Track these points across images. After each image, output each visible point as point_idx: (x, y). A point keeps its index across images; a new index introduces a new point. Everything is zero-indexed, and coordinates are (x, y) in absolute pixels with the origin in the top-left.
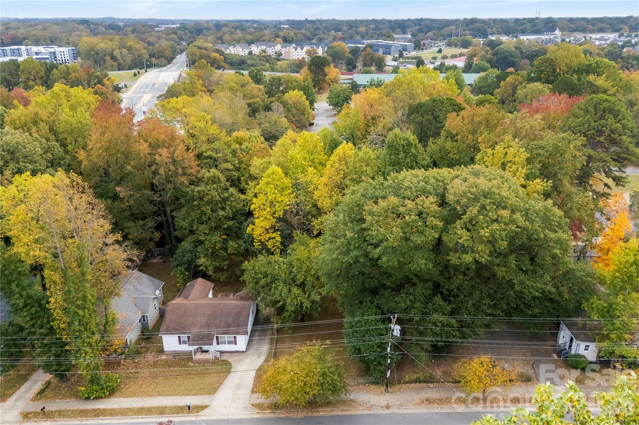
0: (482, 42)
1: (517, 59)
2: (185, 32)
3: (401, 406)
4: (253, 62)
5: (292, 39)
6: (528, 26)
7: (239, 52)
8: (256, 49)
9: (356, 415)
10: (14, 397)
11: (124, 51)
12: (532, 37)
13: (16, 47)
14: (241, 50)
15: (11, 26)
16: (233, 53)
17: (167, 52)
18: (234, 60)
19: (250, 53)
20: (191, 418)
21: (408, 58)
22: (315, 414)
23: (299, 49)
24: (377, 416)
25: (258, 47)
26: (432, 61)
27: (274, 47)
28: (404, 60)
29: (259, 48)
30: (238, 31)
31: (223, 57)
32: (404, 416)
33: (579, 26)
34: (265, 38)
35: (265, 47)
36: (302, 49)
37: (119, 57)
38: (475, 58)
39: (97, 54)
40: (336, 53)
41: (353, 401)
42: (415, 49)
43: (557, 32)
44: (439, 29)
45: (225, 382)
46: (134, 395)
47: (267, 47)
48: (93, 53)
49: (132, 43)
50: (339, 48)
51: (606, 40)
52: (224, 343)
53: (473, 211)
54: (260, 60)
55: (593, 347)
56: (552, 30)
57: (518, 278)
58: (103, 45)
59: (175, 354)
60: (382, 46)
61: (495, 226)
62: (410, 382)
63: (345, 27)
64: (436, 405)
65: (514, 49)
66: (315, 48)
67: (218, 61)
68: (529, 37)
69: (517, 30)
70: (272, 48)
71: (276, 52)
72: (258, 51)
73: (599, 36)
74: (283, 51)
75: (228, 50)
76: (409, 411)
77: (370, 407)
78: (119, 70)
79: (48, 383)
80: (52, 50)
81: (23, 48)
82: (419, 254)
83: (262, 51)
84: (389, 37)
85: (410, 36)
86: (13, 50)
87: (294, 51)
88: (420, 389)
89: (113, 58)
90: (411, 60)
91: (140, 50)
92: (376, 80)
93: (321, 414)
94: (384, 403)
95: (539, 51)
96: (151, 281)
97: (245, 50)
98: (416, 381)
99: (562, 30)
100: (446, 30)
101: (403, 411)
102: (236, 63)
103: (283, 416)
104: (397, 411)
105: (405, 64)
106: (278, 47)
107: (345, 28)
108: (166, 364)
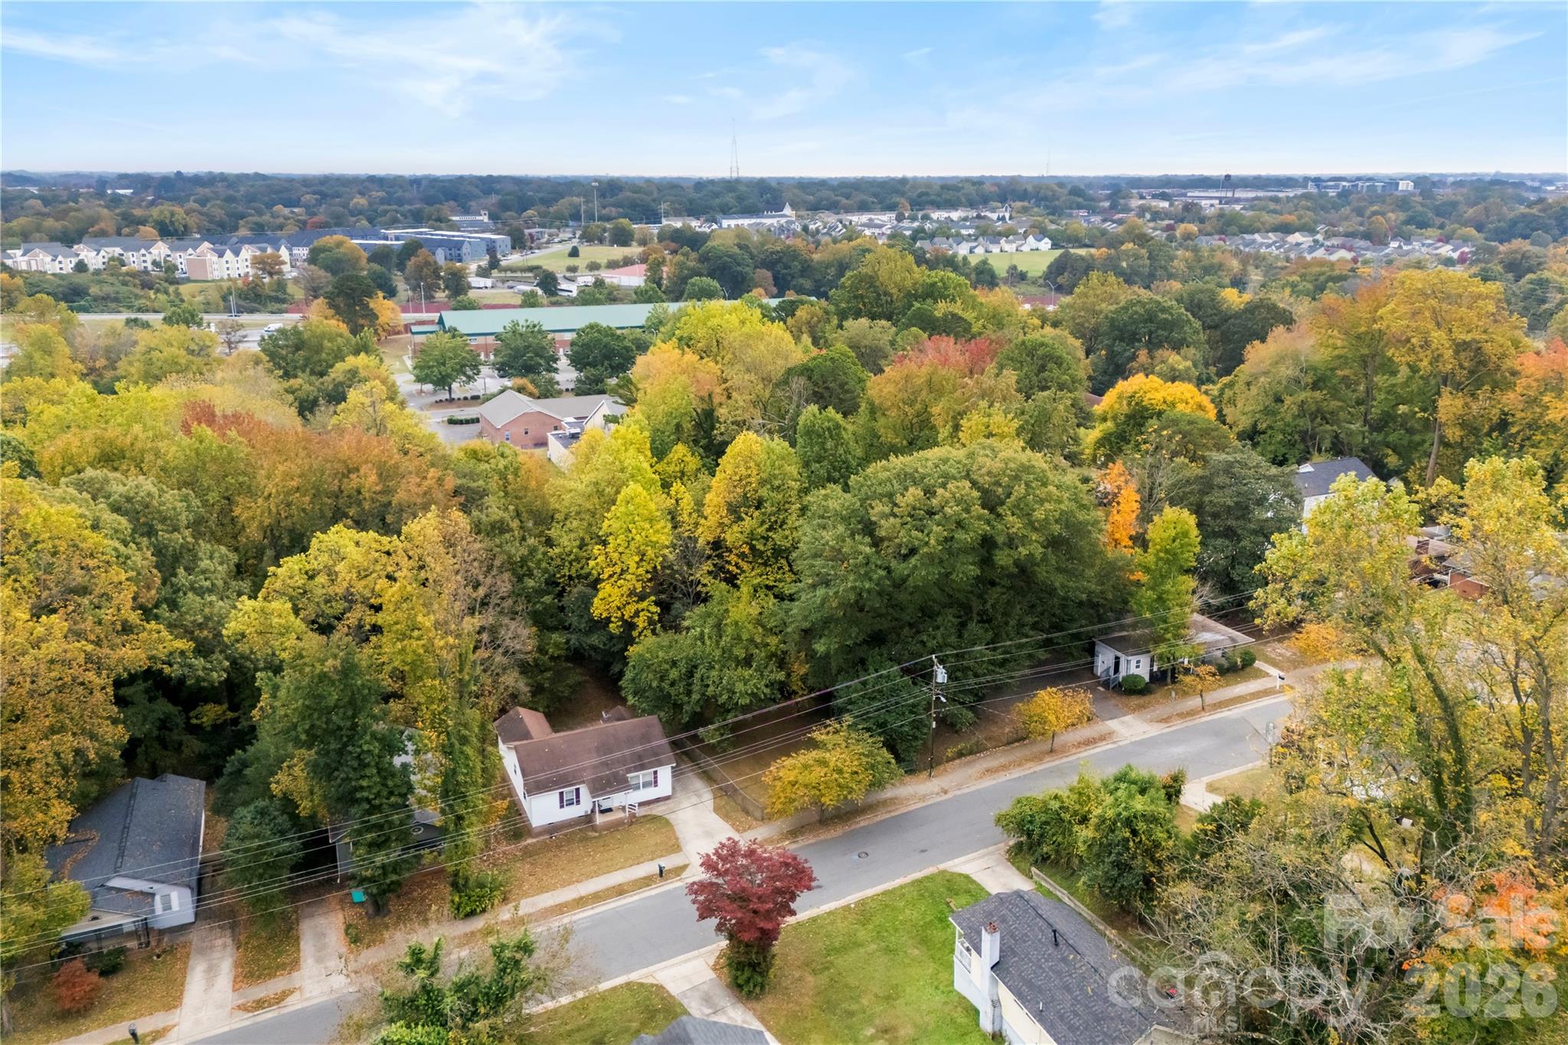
0: (656, 231)
1: (747, 269)
3: (959, 786)
4: (108, 289)
5: (185, 226)
6: (729, 198)
7: (43, 263)
8: (93, 257)
9: (909, 812)
10: (308, 960)
12: (745, 222)
14: (49, 258)
16: (24, 267)
19: (81, 267)
21: (512, 270)
23: (229, 254)
24: (939, 803)
25: (96, 251)
26: (568, 275)
27: (144, 248)
28: (503, 274)
29: (102, 253)
32: (971, 794)
33: (822, 199)
34: (102, 225)
35: (118, 250)
36: (237, 253)
38: (665, 269)
40: (339, 261)
42: (513, 248)
43: (788, 210)
44: (547, 202)
45: (680, 835)
46: (546, 889)
47: (122, 249)
50: (342, 250)
51: (880, 226)
52: (638, 787)
53: (1019, 490)
54: (125, 284)
55: (1145, 660)
56: (776, 206)
57: (1058, 580)
59: (552, 829)
60: (441, 243)
61: (1047, 505)
62: (953, 759)
63: (308, 196)
65: (736, 250)
66: (269, 251)
67: (9, 291)
68: (740, 222)
69: (711, 208)
70: (143, 251)
71: (155, 263)
72: (100, 260)
73: (864, 218)
74: (179, 258)
75: (10, 262)
76: (973, 788)
77: (923, 798)
82: (962, 558)
83: (112, 259)
84: (439, 220)
85: (486, 219)
87: (215, 258)
88: (969, 762)
90: (519, 274)
92: (522, 322)
93: (862, 824)
94: (937, 789)
95: (782, 251)
97: (60, 258)
98: (960, 755)
99: (793, 206)
100: (563, 205)
101: (966, 791)
104: (958, 793)
105: (510, 283)
106: (161, 251)
107: (308, 198)
108: (545, 848)
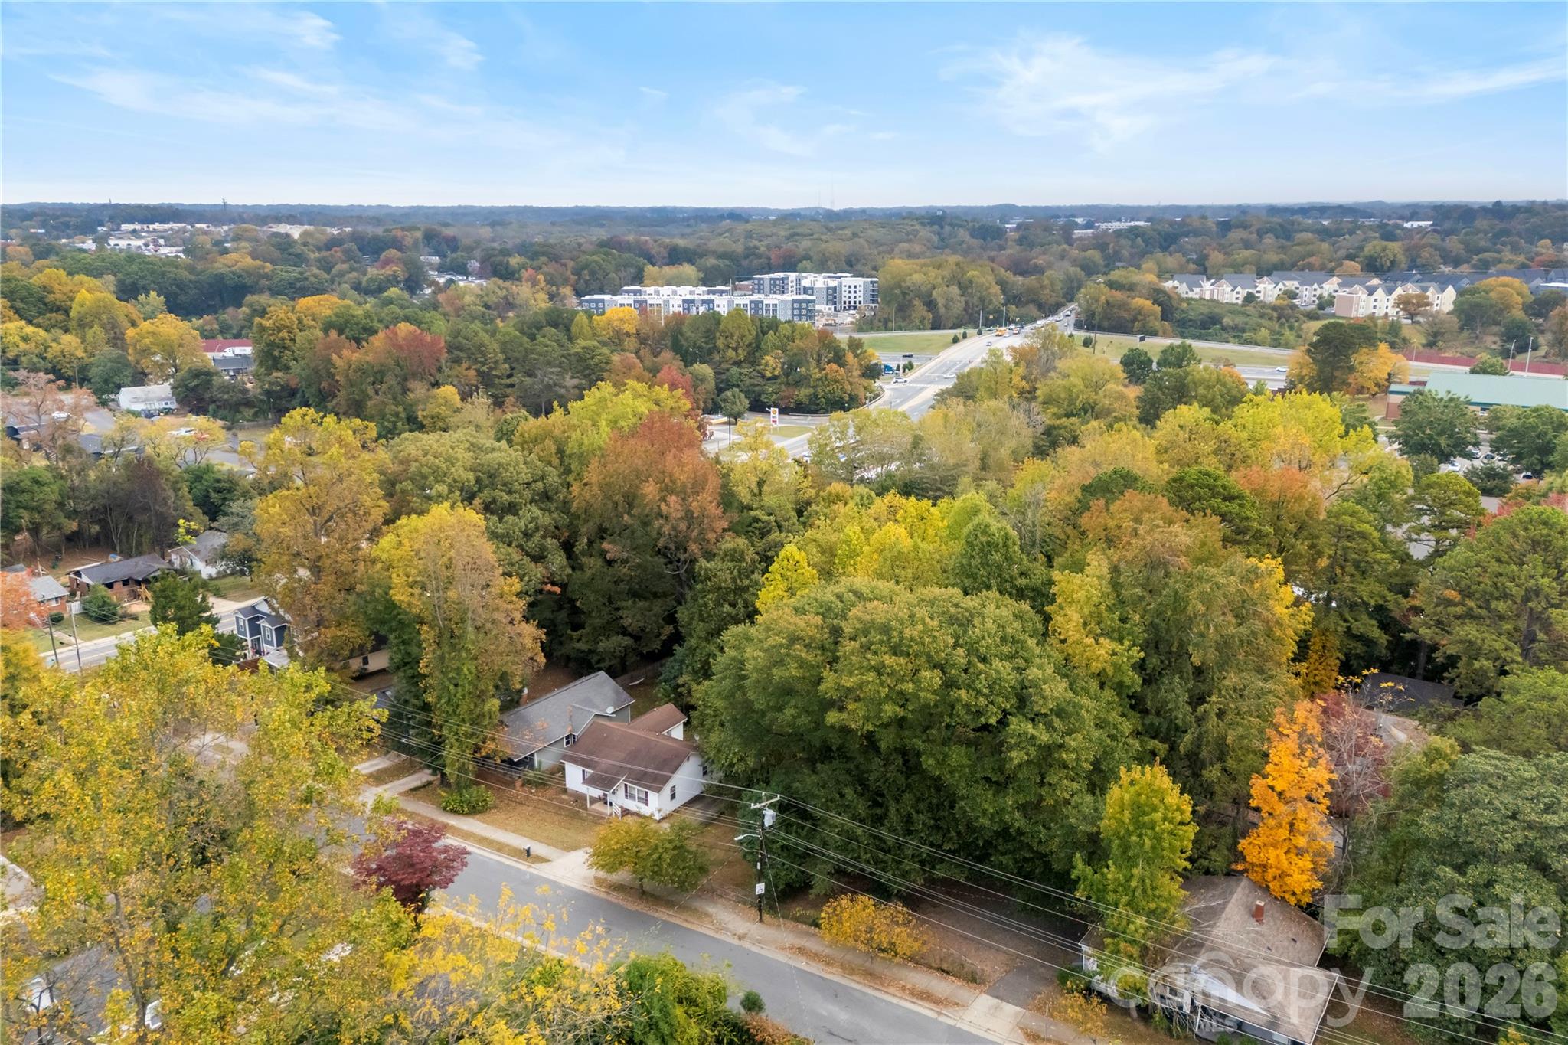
2: (1133, 241)
3: (759, 942)
4: (1240, 320)
7: (1222, 293)
8: (1268, 290)
10: (389, 785)
11: (955, 290)
13: (781, 275)
14: (1230, 289)
15: (799, 230)
16: (1207, 297)
17: (1047, 292)
18: (1192, 315)
19: (1250, 298)
20: (521, 866)
22: (651, 913)
24: (725, 945)
25: (1277, 284)
27: (1320, 284)
29: (1280, 286)
30: (1269, 240)
31: (1158, 309)
34: (1313, 259)
35: (1296, 284)
36: (1390, 292)
37: (941, 302)
39: (904, 294)
40: (1478, 306)
41: (707, 915)
46: (491, 823)
47: (1302, 284)
48: (897, 292)
49: (976, 273)
52: (632, 797)
58: (918, 278)
59: (568, 792)
62: (796, 919)
64: (804, 959)
67: (1146, 316)
70: (1315, 286)
71: (1320, 298)
72: (1275, 293)
74: (1342, 293)
75: (1197, 290)
77: (720, 929)
78: (933, 328)
79: (430, 783)
80: (833, 283)
81: (793, 276)
86: (775, 280)
89: (930, 304)
91: (988, 288)
94: (741, 931)
96: (617, 693)
97: (1239, 289)
102: (1194, 321)
103: (614, 900)
106: (1331, 286)
